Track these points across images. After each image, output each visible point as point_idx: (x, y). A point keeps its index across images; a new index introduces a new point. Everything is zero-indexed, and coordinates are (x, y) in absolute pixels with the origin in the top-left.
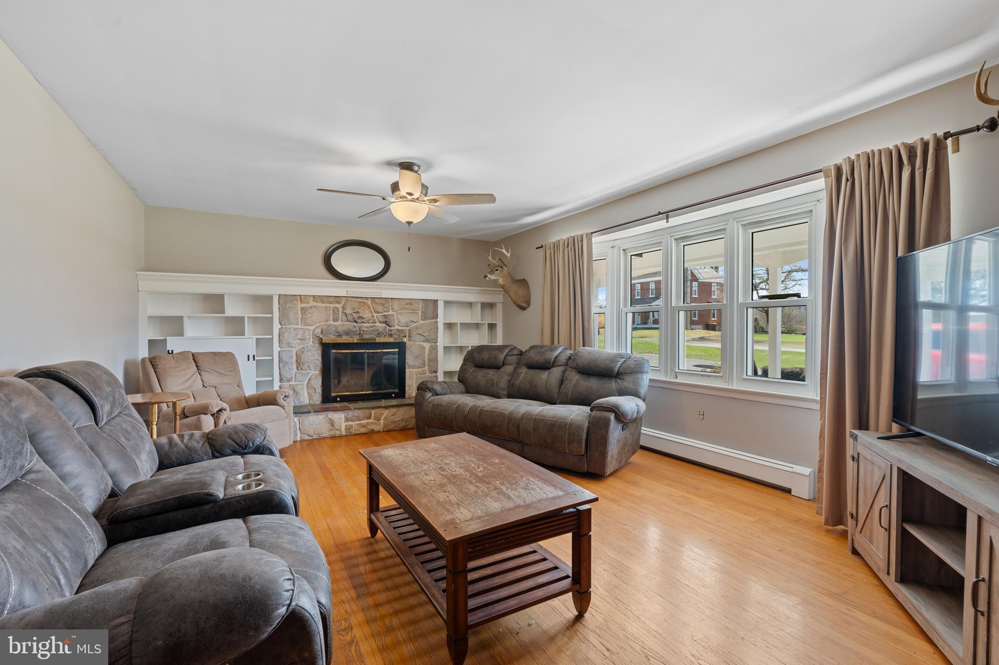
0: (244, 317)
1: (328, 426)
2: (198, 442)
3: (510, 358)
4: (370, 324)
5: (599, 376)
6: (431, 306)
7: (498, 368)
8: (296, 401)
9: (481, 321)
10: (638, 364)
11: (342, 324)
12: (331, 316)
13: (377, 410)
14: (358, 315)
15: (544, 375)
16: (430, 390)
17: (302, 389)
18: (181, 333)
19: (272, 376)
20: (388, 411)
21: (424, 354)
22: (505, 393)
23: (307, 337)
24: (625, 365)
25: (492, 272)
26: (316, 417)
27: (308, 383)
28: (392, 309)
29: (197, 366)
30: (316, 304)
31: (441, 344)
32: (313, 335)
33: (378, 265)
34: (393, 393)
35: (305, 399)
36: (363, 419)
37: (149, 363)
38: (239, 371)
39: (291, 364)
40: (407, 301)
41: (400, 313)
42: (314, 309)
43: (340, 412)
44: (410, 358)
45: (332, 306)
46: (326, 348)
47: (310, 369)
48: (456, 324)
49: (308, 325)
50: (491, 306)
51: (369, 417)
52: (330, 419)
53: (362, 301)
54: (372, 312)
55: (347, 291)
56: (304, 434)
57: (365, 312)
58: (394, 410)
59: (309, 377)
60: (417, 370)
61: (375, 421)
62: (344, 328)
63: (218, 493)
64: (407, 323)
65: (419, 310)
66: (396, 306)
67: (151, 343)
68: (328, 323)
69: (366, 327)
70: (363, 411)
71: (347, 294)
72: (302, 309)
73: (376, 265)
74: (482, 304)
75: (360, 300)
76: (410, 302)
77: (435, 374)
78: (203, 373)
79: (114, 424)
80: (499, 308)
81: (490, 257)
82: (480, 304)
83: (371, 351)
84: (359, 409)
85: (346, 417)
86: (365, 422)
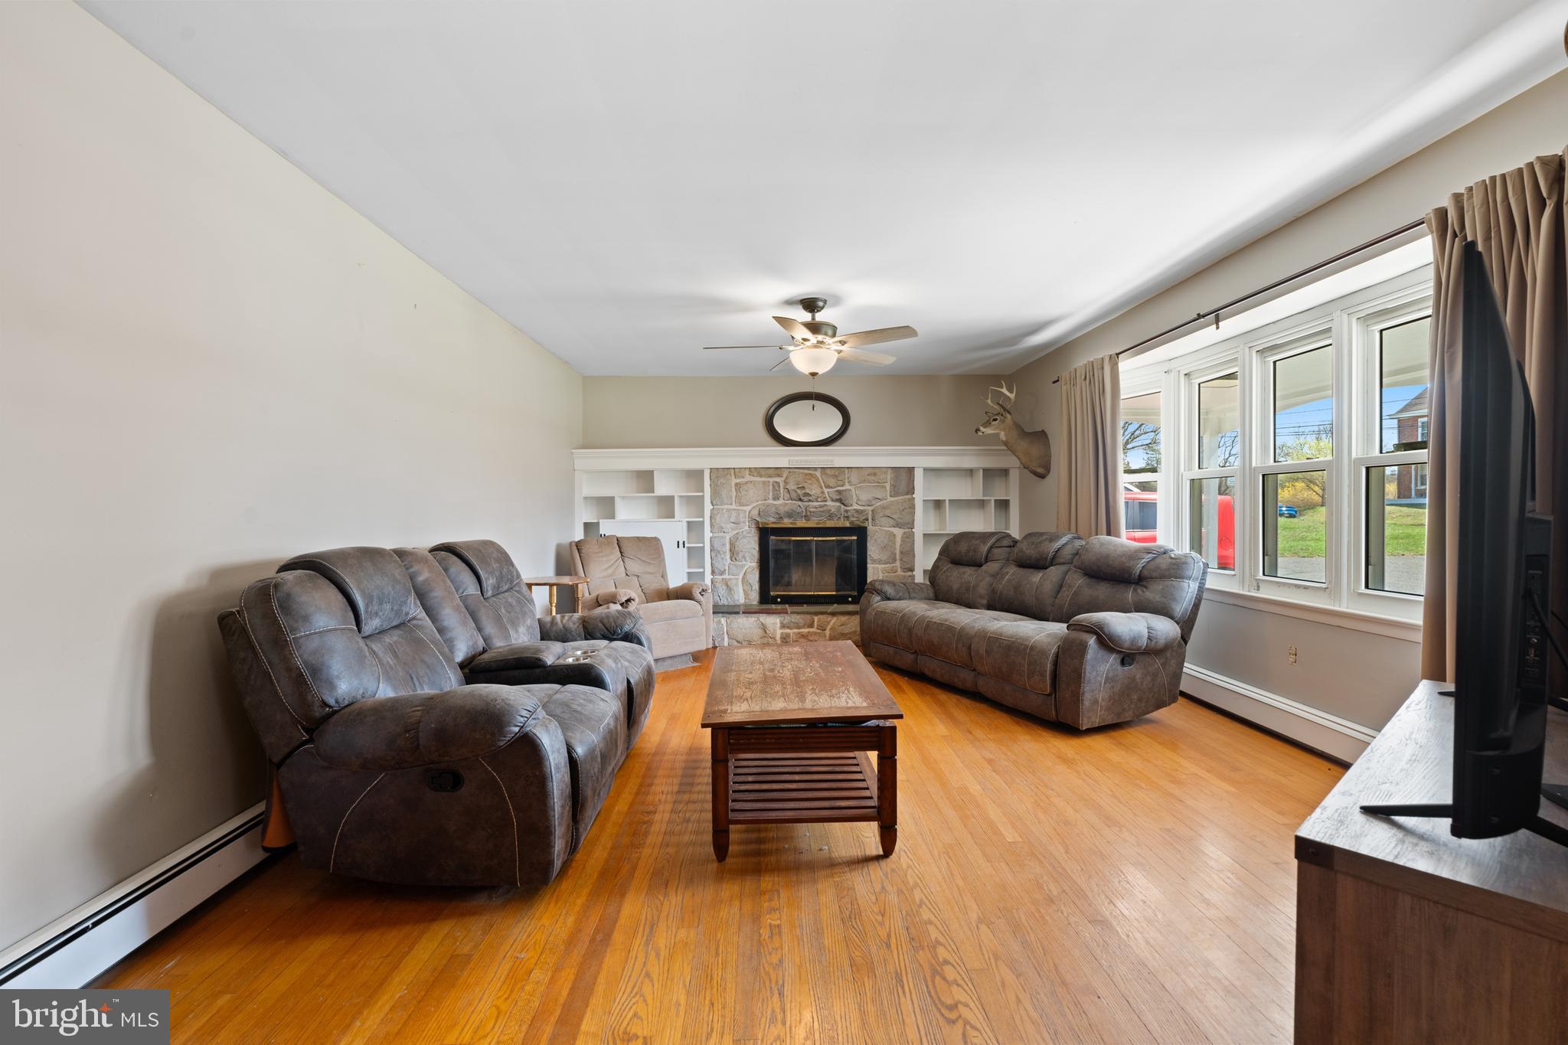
0: (673, 497)
1: (760, 631)
2: (574, 624)
3: (996, 551)
4: (819, 503)
5: (1114, 581)
6: (904, 476)
7: (980, 565)
8: (729, 599)
9: (983, 496)
10: (1174, 564)
11: (783, 504)
12: (771, 494)
13: (821, 616)
14: (804, 491)
15: (1036, 577)
16: (878, 593)
17: (737, 585)
18: (612, 516)
19: (703, 567)
20: (835, 618)
21: (894, 543)
22: (985, 602)
23: (742, 520)
24: (1151, 566)
25: (987, 424)
26: (745, 619)
27: (743, 578)
28: (849, 482)
29: (621, 552)
30: (753, 479)
31: (919, 530)
32: (749, 517)
33: (835, 423)
34: (851, 596)
35: (740, 598)
36: (803, 627)
37: (575, 547)
38: (664, 559)
39: (724, 553)
40: (871, 471)
41: (860, 487)
42: (749, 485)
43: (775, 615)
44: (873, 549)
45: (771, 480)
46: (764, 533)
47: (745, 560)
48: (945, 500)
49: (743, 506)
50: (1005, 472)
51: (811, 626)
52: (762, 624)
53: (808, 472)
54: (821, 487)
55: (789, 461)
56: (733, 639)
57: (813, 488)
58: (844, 618)
59: (744, 570)
60: (884, 566)
61: (819, 631)
62: (787, 509)
63: (547, 660)
64: (869, 501)
65: (886, 482)
66: (854, 479)
67: (586, 525)
68: (767, 502)
69: (813, 508)
70: (802, 616)
71: (789, 464)
72: (736, 484)
73: (832, 423)
74: (986, 471)
75: (806, 471)
76: (874, 471)
77: (910, 573)
78: (626, 560)
79: (501, 597)
80: (1014, 475)
81: (989, 401)
82: (981, 471)
83: (820, 539)
84: (798, 613)
85: (781, 623)
86: (805, 630)
